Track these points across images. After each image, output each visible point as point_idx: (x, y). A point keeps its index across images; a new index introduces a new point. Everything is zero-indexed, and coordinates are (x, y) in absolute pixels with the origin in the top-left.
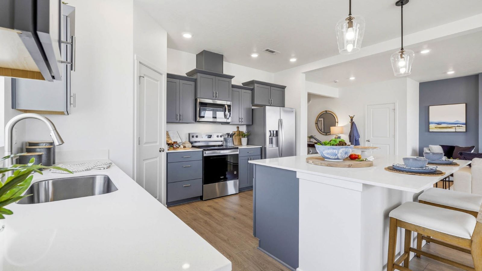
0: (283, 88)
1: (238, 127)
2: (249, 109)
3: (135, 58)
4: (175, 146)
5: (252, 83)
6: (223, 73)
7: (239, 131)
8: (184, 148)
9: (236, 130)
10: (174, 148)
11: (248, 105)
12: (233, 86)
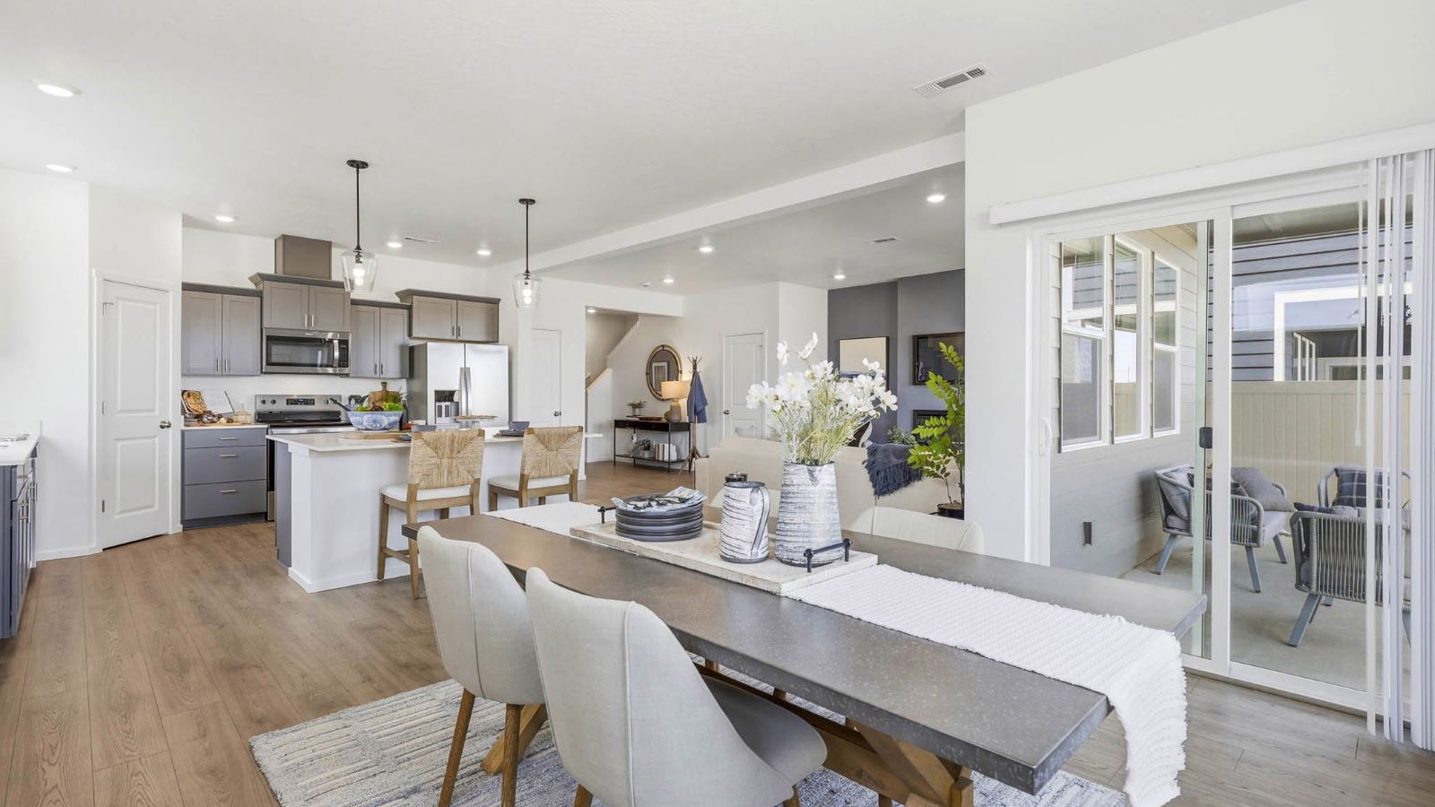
0: (496, 302)
1: (384, 384)
2: (402, 347)
3: (94, 275)
4: (205, 420)
5: (407, 295)
6: (330, 277)
7: (388, 392)
8: (228, 422)
9: (379, 388)
10: (204, 422)
11: (400, 337)
12: (355, 302)
